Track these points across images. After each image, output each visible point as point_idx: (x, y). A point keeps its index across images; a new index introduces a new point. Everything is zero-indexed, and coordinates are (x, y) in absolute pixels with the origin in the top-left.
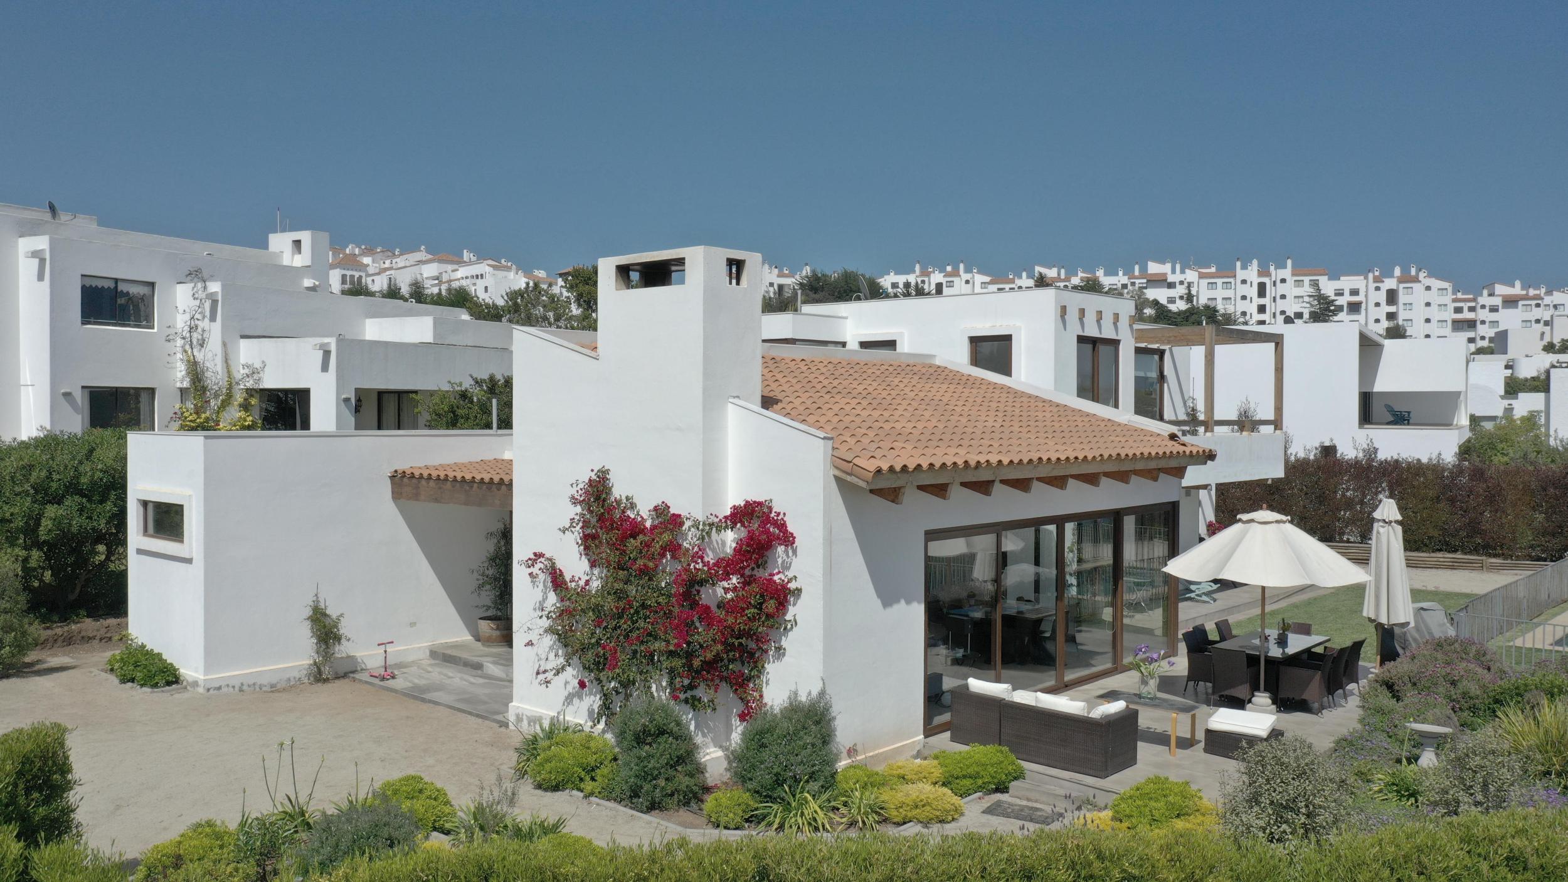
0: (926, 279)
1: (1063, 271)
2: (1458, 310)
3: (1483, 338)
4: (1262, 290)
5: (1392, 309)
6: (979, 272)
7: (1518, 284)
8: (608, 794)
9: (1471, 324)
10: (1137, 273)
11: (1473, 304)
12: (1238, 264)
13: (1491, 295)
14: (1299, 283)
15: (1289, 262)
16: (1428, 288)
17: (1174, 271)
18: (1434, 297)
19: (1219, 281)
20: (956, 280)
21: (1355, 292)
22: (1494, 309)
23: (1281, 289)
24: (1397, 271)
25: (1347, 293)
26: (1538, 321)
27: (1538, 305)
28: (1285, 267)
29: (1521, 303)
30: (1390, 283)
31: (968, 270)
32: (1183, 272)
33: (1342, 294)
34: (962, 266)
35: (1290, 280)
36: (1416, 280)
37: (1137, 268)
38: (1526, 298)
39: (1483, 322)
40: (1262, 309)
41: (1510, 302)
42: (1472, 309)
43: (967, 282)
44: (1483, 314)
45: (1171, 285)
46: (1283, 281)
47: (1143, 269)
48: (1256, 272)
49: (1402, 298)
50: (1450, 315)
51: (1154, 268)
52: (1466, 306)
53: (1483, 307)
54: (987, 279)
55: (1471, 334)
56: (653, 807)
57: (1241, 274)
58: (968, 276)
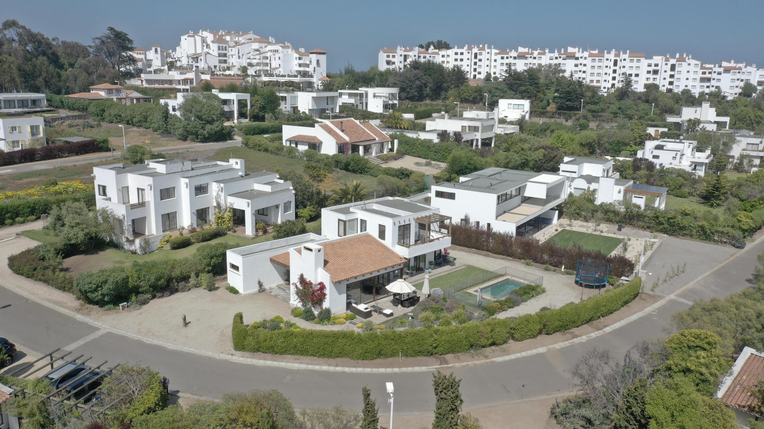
0: (470, 52)
1: (530, 50)
2: (704, 73)
3: (713, 86)
4: (615, 63)
5: (672, 73)
6: (494, 48)
7: (732, 61)
8: (302, 318)
9: (709, 80)
10: (562, 52)
11: (711, 71)
12: (606, 51)
13: (720, 66)
14: (632, 61)
15: (628, 51)
16: (689, 64)
17: (579, 52)
18: (692, 68)
19: (597, 59)
20: (483, 52)
21: (656, 65)
22: (719, 74)
23: (624, 64)
24: (678, 56)
25: (653, 65)
26: (738, 80)
27: (739, 72)
28: (626, 53)
29: (732, 71)
30: (673, 61)
31: (489, 47)
32: (583, 52)
33: (651, 66)
34: (486, 46)
35: (628, 60)
36: (684, 60)
37: (563, 50)
38: (734, 68)
39: (714, 79)
40: (615, 71)
41: (727, 70)
42: (710, 73)
43: (488, 53)
44: (714, 76)
45: (577, 59)
46: (625, 60)
47: (566, 50)
48: (613, 55)
49: (677, 69)
50: (700, 75)
51: (570, 50)
52: (707, 71)
53: (715, 72)
54: (497, 51)
55: (708, 84)
56: (307, 320)
57: (606, 56)
58: (489, 50)
